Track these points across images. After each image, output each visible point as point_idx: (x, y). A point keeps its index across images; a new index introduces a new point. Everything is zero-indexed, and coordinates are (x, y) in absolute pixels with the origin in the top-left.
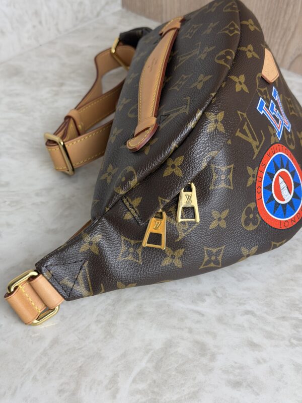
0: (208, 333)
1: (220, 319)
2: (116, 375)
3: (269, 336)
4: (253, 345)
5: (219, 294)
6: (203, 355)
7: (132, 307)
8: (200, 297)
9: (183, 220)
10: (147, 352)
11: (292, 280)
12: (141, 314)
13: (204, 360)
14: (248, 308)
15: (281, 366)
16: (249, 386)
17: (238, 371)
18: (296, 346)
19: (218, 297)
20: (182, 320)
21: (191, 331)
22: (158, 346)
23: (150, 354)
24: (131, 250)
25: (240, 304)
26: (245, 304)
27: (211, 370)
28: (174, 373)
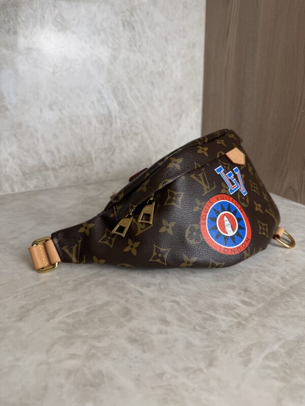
0: (138, 305)
1: (152, 301)
2: (60, 310)
3: (181, 319)
4: (164, 321)
5: (162, 287)
6: (124, 316)
7: (101, 279)
8: (148, 285)
9: (142, 221)
10: (89, 304)
11: (221, 292)
12: (103, 284)
13: (122, 320)
14: (177, 299)
15: (176, 340)
16: (143, 345)
17: (141, 333)
18: (198, 331)
19: (160, 288)
20: (126, 293)
21: (127, 301)
22: (99, 302)
23: (90, 306)
24: (109, 238)
25: (173, 295)
26: (176, 296)
27: (122, 327)
28: (96, 320)
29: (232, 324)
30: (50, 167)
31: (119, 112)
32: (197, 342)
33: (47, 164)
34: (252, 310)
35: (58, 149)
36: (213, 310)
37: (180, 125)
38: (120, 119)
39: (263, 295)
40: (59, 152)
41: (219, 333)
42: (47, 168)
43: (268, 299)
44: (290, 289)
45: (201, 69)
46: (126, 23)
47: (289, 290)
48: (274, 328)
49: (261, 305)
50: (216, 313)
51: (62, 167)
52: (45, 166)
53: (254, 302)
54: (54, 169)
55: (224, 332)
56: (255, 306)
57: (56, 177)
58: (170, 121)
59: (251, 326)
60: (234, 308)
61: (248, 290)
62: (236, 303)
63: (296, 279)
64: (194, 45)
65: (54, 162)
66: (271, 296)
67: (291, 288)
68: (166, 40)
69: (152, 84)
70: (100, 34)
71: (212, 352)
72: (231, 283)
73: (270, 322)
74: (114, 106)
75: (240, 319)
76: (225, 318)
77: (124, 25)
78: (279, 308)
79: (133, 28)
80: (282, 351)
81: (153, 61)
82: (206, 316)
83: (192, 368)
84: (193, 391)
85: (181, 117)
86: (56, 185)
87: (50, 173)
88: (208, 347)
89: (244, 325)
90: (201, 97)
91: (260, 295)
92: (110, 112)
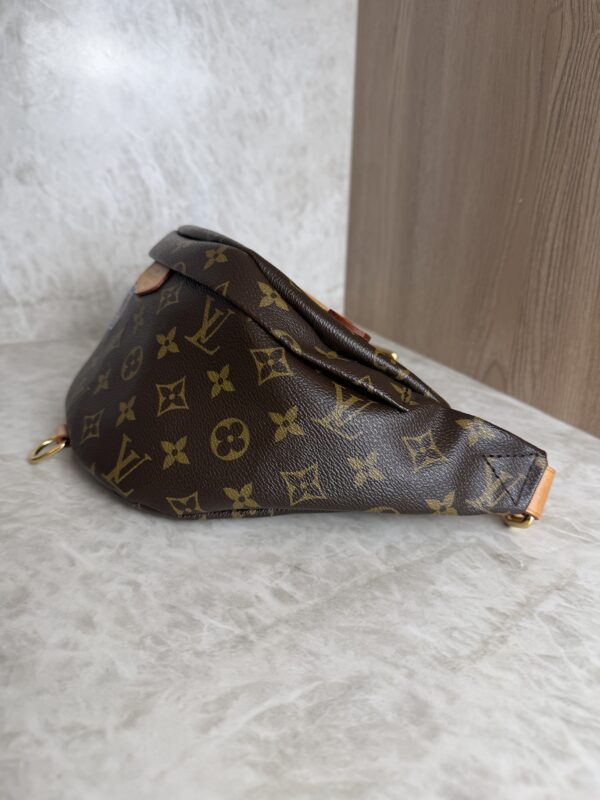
29: (227, 639)
30: (18, 299)
31: (168, 192)
32: (128, 671)
33: (12, 293)
34: (285, 610)
35: (35, 263)
36: (203, 606)
37: (300, 226)
38: (170, 208)
39: (327, 581)
40: (38, 269)
41: (187, 657)
42: (12, 302)
43: (335, 589)
44: (394, 571)
45: (348, 112)
46: (183, 9)
47: (390, 573)
48: (311, 653)
49: (311, 602)
50: (205, 613)
51: (43, 300)
52: (10, 298)
53: (299, 595)
54: (26, 304)
55: (198, 654)
56: (297, 602)
57: (31, 321)
58: (280, 218)
59: (266, 645)
60: (249, 605)
61: (302, 567)
62: (260, 594)
63: (419, 552)
64: (332, 61)
65: (26, 289)
66: (345, 584)
67: (397, 569)
68: (271, 48)
69: (240, 138)
70: (125, 30)
71: (149, 695)
72: (273, 550)
73: (312, 641)
74: (154, 178)
75: (249, 629)
76: (220, 625)
77: (178, 13)
78: (347, 612)
79: (199, 18)
80: (303, 705)
81: (242, 90)
82: (181, 618)
83: (84, 728)
84: (59, 777)
85: (302, 209)
86: (31, 336)
87: (19, 311)
88: (146, 683)
89: (252, 642)
90: (346, 170)
91: (323, 580)
92: (147, 191)
